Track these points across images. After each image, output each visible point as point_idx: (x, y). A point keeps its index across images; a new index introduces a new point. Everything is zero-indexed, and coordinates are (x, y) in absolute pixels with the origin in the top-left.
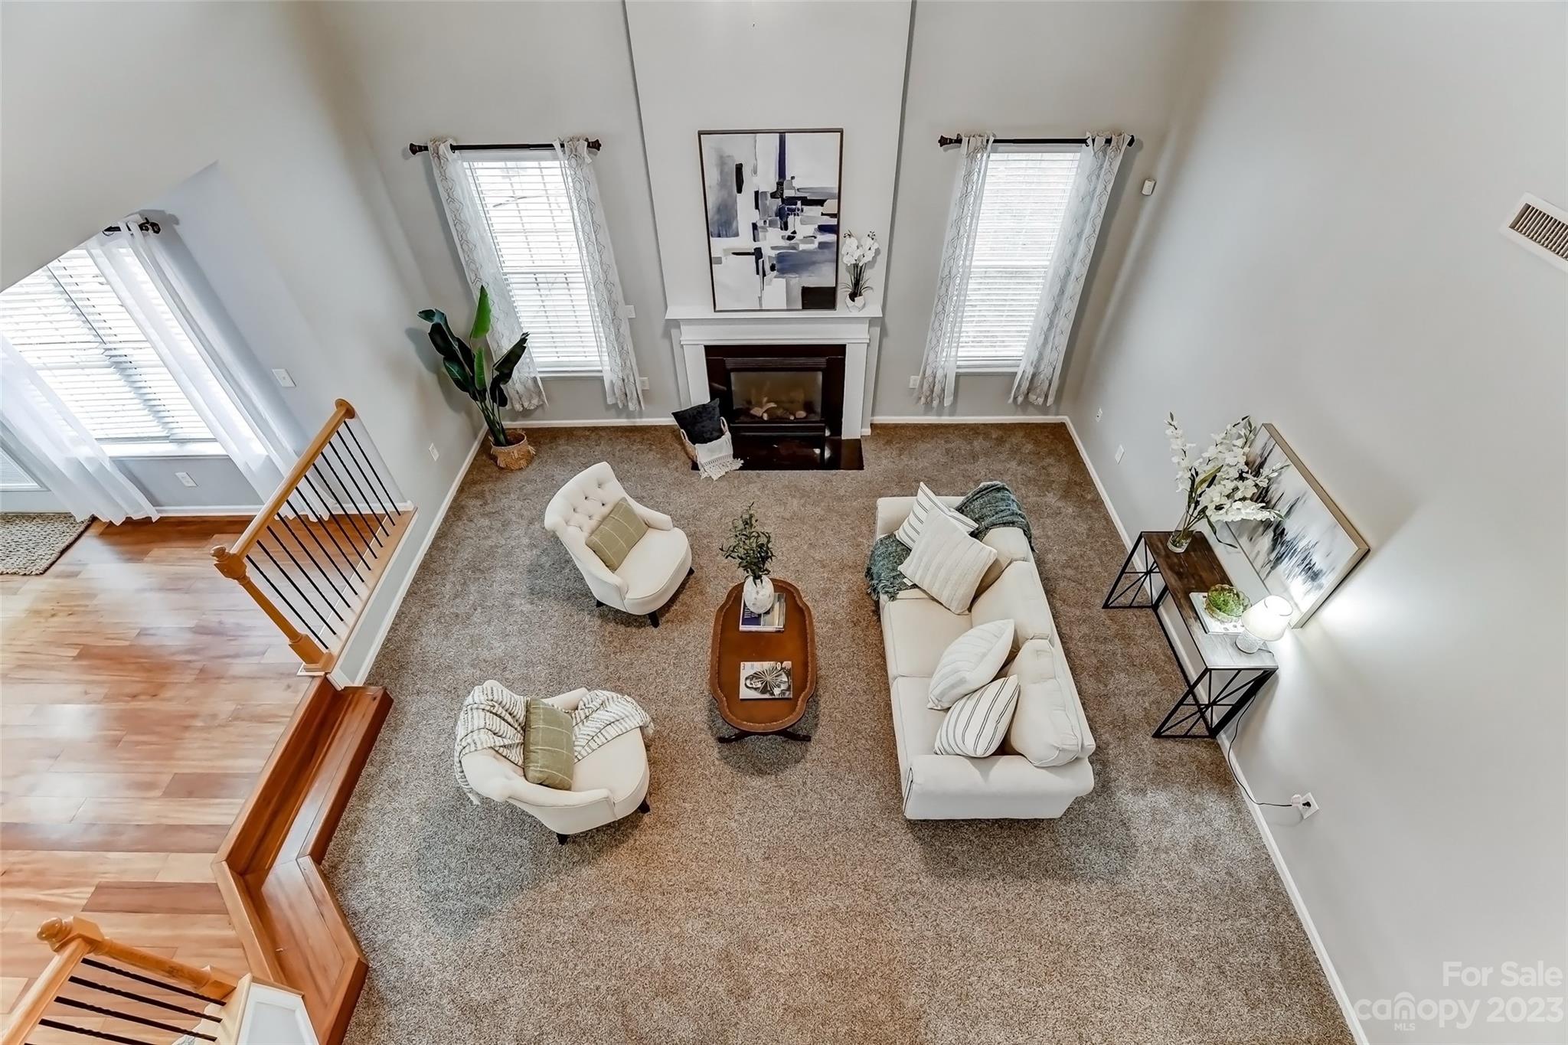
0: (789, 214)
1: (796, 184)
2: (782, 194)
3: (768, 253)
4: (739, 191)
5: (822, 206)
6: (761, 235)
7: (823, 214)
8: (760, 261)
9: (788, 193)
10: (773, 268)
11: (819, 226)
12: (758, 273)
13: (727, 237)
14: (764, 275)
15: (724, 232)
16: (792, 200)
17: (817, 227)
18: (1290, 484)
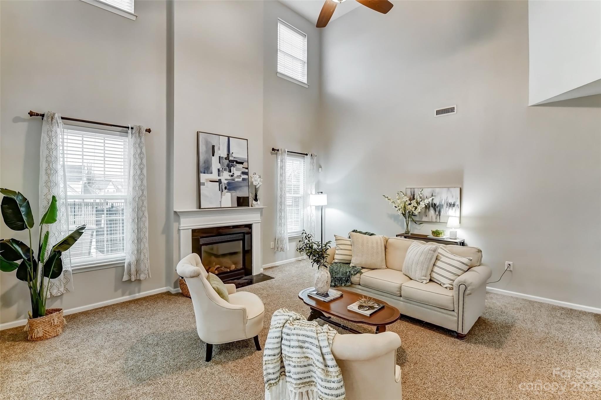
0: (231, 166)
1: (234, 155)
2: (229, 158)
3: (224, 182)
4: (213, 155)
5: (243, 164)
6: (221, 174)
7: (243, 168)
8: (221, 185)
9: (231, 158)
10: (226, 188)
11: (242, 172)
12: (220, 190)
13: (207, 173)
14: (222, 191)
15: (207, 172)
16: (233, 161)
17: (241, 172)
18: (427, 192)
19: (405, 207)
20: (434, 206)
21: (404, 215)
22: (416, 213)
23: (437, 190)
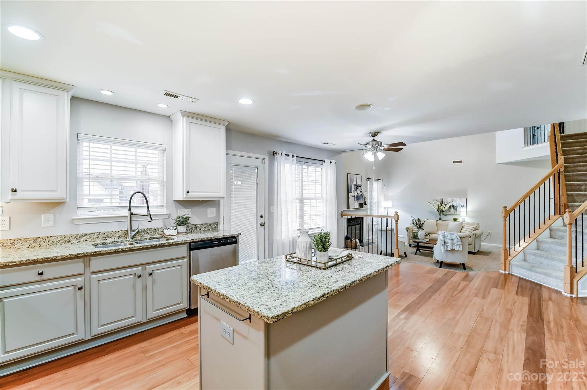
4: (352, 184)
15: (350, 192)
18: (449, 200)
19: (438, 207)
20: (454, 207)
21: (438, 211)
22: (444, 210)
23: (455, 199)
